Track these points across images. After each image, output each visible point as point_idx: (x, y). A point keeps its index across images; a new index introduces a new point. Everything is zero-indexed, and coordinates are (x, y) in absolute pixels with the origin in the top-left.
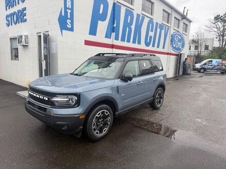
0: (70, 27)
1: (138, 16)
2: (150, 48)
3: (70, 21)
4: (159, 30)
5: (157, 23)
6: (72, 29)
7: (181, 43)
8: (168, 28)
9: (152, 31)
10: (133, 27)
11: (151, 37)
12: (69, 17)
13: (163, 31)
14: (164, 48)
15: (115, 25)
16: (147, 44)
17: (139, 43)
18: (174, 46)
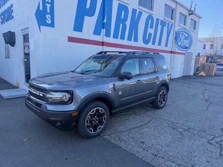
0: (50, 22)
1: (134, 11)
2: (150, 46)
3: (50, 17)
4: (160, 27)
5: (158, 20)
6: (52, 25)
7: (188, 41)
8: (172, 25)
9: (151, 27)
10: (128, 23)
11: (150, 34)
12: (48, 11)
13: (165, 28)
14: (166, 46)
15: (105, 21)
16: (146, 42)
17: (136, 40)
18: (179, 44)
